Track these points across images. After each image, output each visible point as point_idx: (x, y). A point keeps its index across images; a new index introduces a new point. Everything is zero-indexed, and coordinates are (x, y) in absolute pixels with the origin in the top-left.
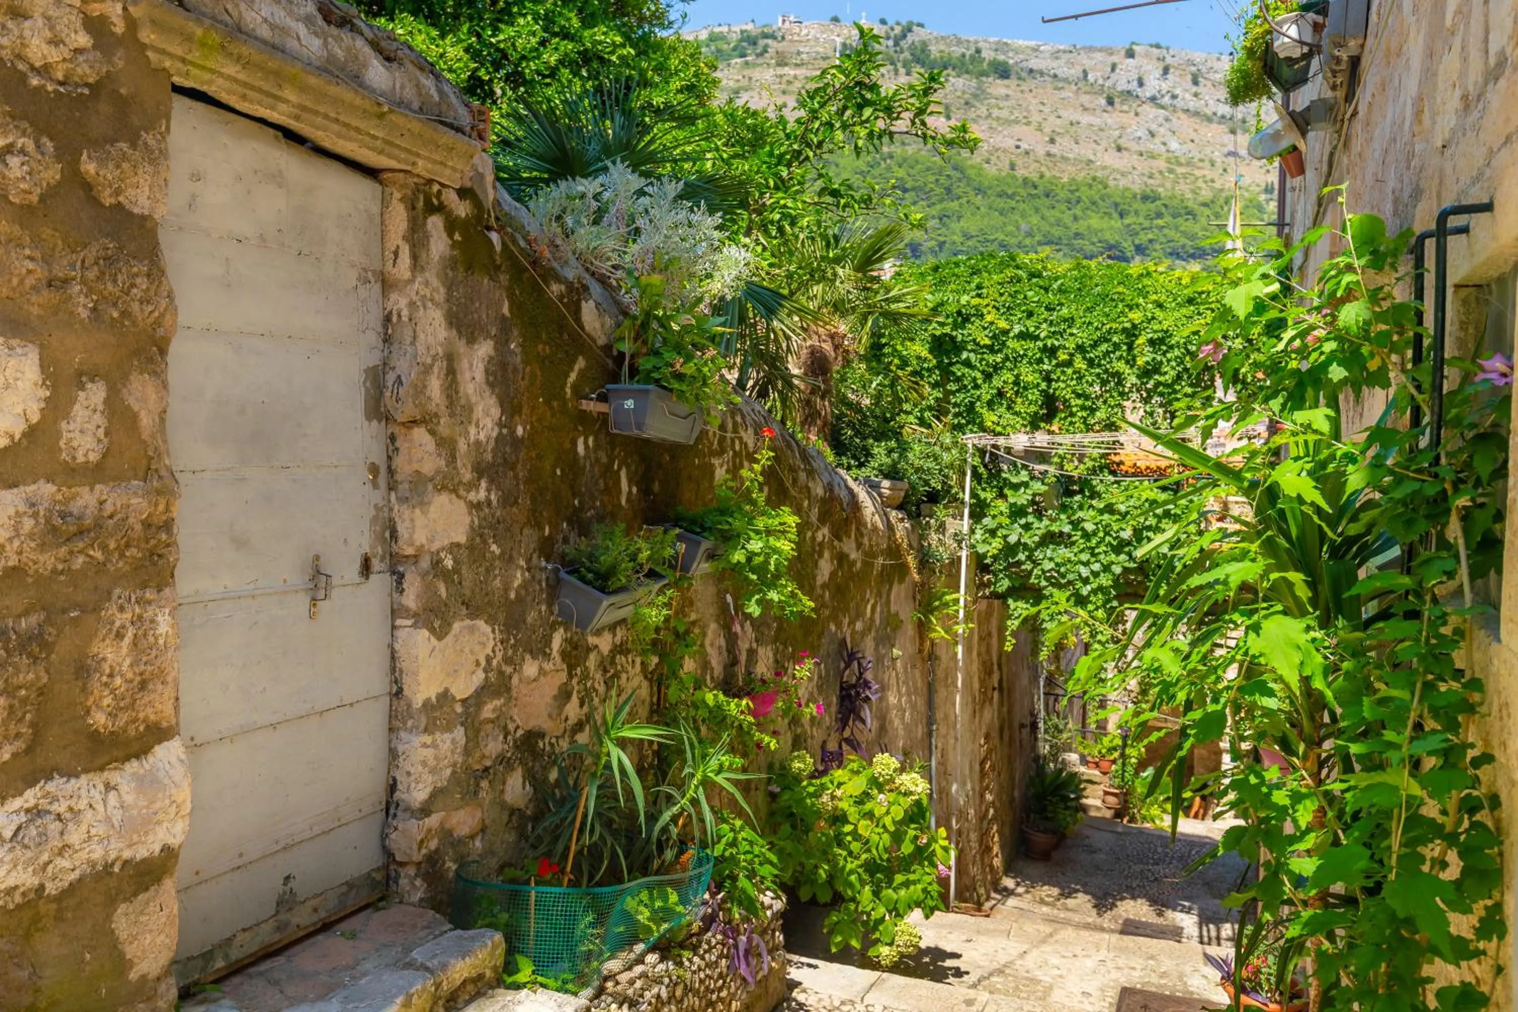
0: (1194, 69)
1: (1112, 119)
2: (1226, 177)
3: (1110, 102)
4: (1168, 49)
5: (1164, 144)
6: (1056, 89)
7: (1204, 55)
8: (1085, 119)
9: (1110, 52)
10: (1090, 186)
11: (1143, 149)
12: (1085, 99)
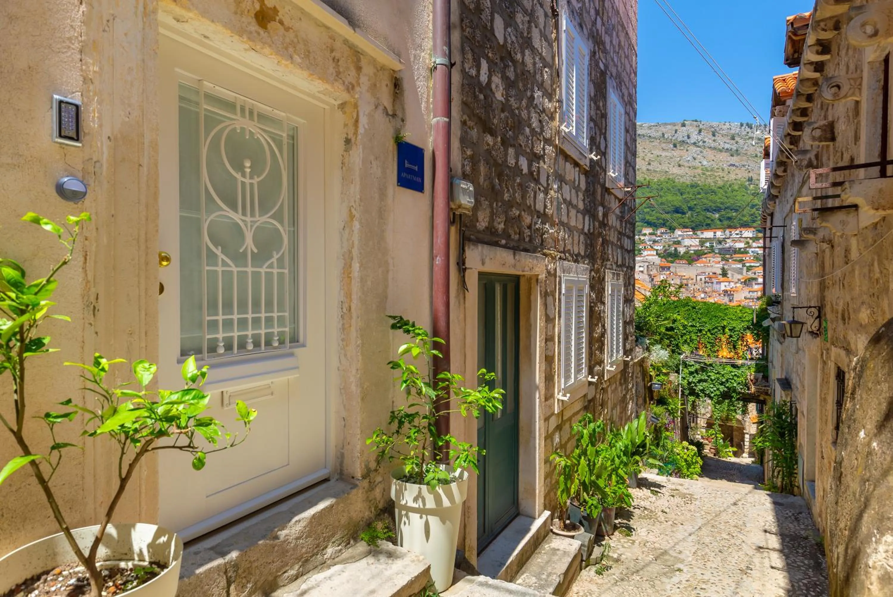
0: (713, 129)
1: (676, 153)
2: (730, 175)
3: (675, 146)
4: (701, 121)
5: (700, 162)
6: (650, 142)
7: (718, 123)
8: (664, 154)
9: (674, 125)
10: (667, 183)
11: (690, 165)
12: (664, 145)
